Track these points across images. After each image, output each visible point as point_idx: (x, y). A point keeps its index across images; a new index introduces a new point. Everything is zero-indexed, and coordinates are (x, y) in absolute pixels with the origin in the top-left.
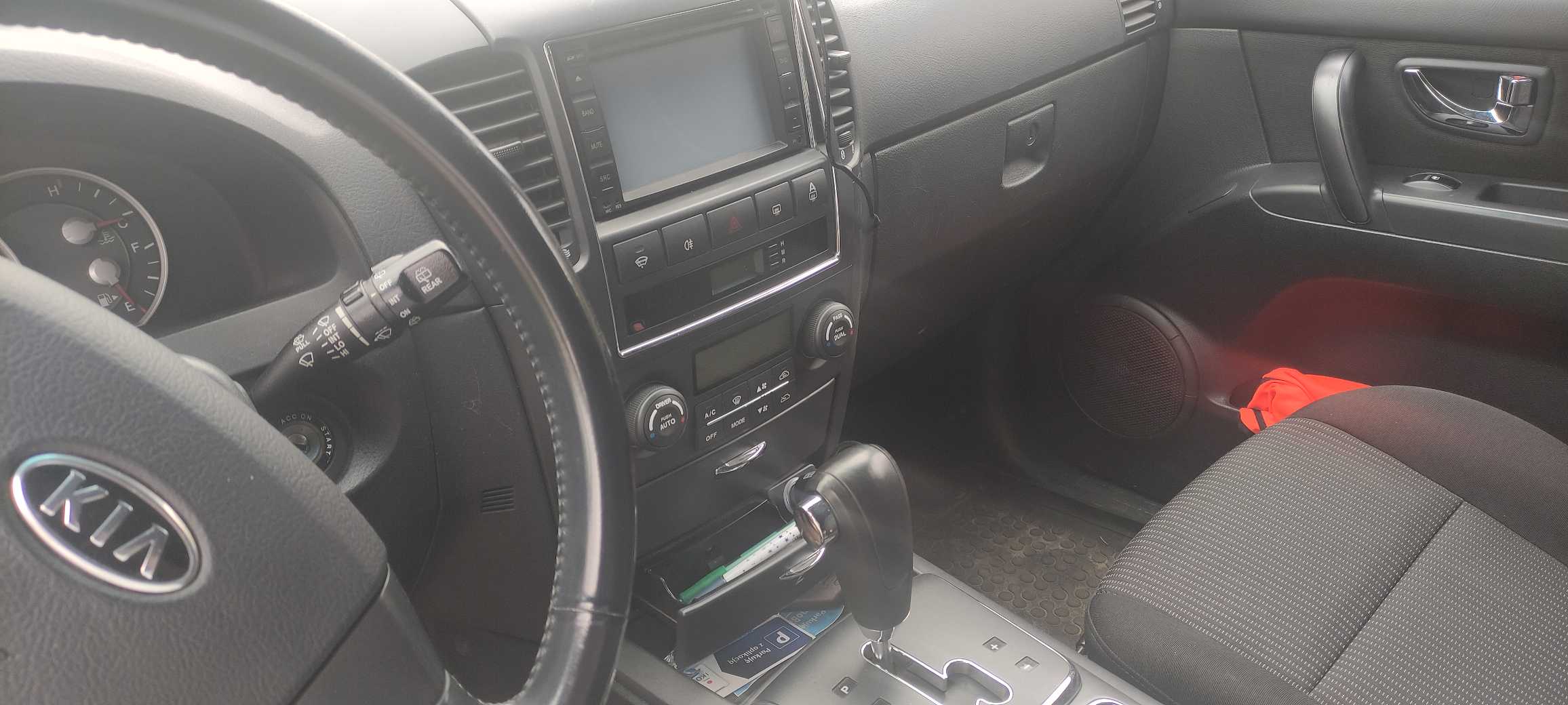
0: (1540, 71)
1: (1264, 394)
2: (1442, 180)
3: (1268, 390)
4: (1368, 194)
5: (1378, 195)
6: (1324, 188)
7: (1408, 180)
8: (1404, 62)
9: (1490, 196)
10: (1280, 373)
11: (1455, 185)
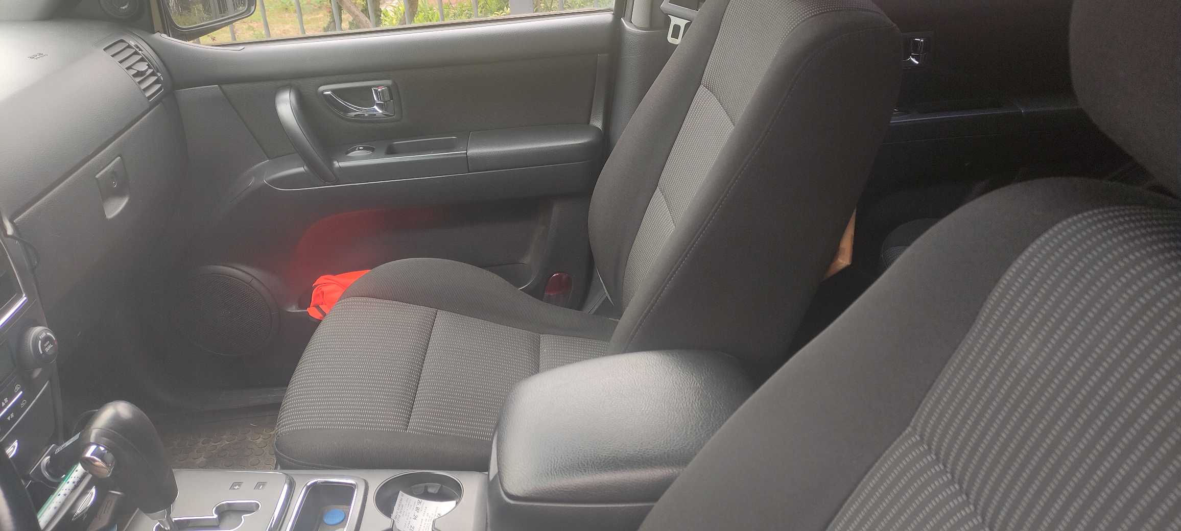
0: (389, 82)
1: (318, 295)
2: (365, 149)
3: (319, 292)
4: (331, 165)
5: (337, 164)
6: (306, 168)
7: (348, 152)
8: (321, 88)
9: (391, 152)
10: (321, 280)
11: (373, 150)
